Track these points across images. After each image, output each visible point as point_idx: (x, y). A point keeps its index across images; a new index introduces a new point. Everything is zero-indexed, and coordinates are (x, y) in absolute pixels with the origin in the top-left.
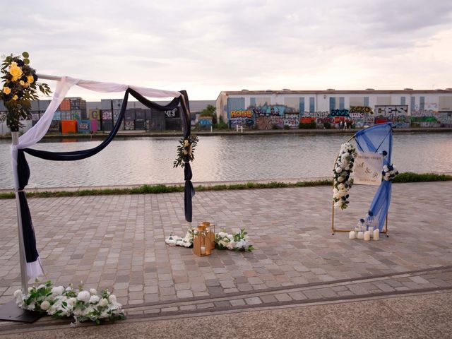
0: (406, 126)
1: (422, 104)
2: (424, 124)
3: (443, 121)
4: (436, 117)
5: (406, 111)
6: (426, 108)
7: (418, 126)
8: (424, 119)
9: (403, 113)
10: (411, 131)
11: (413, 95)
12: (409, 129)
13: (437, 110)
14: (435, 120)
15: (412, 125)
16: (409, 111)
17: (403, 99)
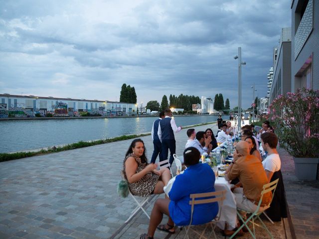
0: (6, 116)
1: (16, 103)
2: (17, 115)
3: (29, 114)
4: (24, 111)
5: (6, 107)
6: (18, 106)
7: (14, 116)
8: (17, 112)
9: (3, 109)
10: (9, 120)
11: (10, 98)
12: (8, 119)
13: (25, 107)
14: (24, 113)
15: (10, 116)
16: (7, 107)
17: (3, 100)
